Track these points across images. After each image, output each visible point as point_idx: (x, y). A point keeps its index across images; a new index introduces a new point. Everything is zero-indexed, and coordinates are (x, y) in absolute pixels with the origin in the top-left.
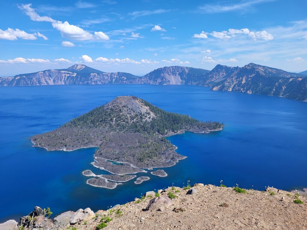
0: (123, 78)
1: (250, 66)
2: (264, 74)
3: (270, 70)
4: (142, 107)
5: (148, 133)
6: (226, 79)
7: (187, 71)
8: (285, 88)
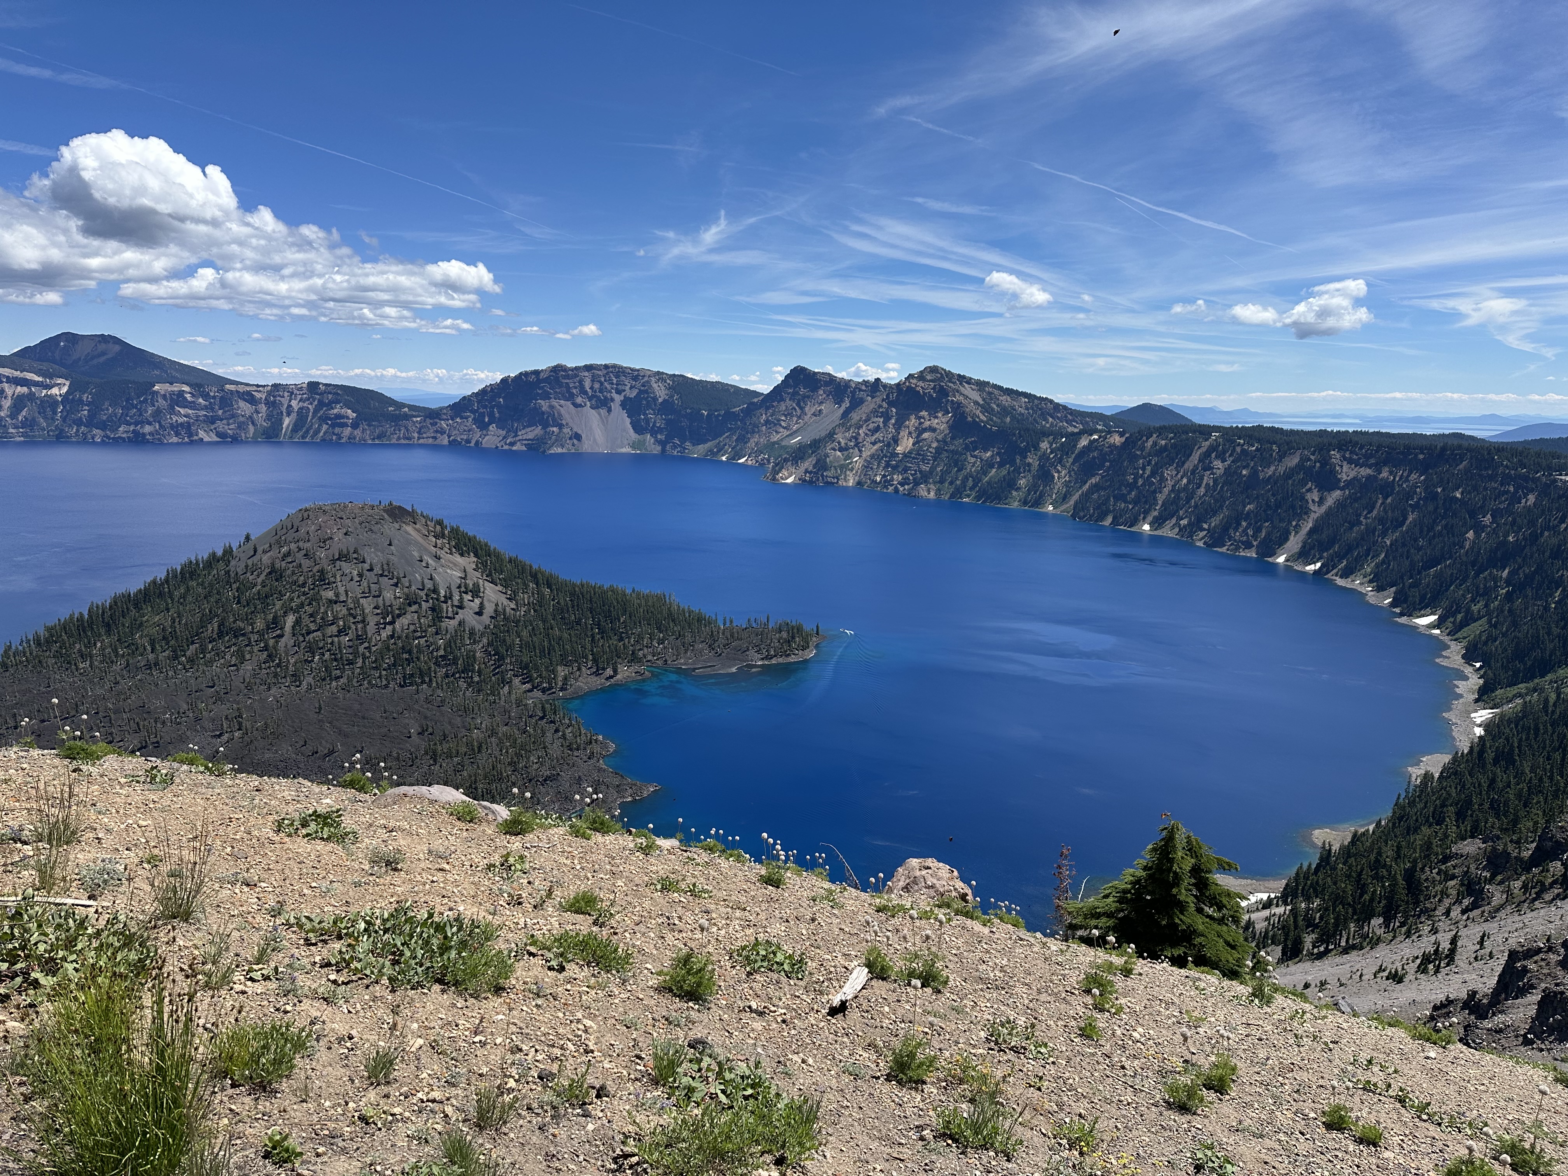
0: (335, 411)
1: (929, 378)
2: (982, 417)
3: (1005, 400)
4: (437, 558)
5: (469, 685)
6: (831, 435)
7: (661, 392)
8: (1061, 477)
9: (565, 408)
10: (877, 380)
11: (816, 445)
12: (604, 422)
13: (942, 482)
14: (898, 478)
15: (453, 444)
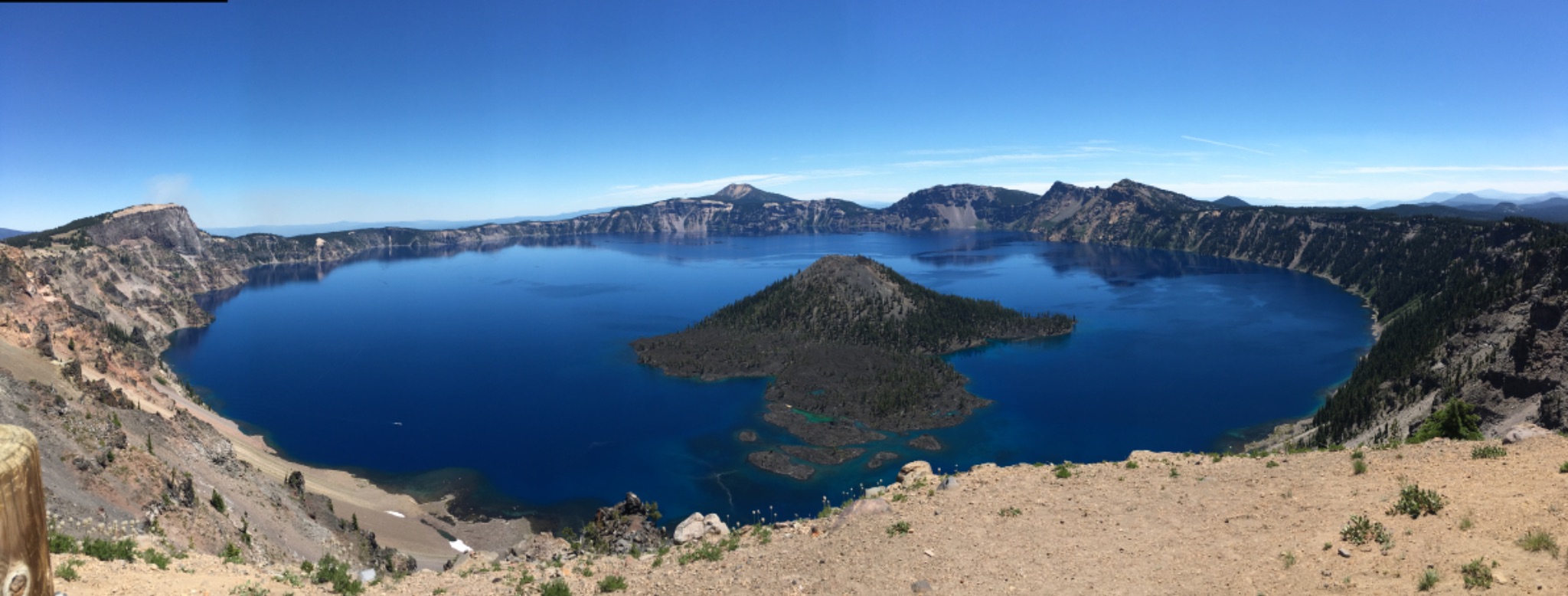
0: (837, 211)
1: (1123, 185)
2: (1151, 204)
3: (1162, 195)
4: (881, 283)
5: (896, 347)
6: (1075, 216)
7: (991, 197)
8: (1192, 233)
9: (941, 208)
10: (1097, 187)
11: (1067, 221)
12: (962, 213)
13: (1134, 237)
14: (1111, 237)
15: (889, 227)
